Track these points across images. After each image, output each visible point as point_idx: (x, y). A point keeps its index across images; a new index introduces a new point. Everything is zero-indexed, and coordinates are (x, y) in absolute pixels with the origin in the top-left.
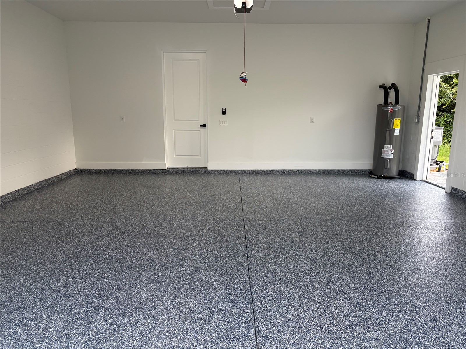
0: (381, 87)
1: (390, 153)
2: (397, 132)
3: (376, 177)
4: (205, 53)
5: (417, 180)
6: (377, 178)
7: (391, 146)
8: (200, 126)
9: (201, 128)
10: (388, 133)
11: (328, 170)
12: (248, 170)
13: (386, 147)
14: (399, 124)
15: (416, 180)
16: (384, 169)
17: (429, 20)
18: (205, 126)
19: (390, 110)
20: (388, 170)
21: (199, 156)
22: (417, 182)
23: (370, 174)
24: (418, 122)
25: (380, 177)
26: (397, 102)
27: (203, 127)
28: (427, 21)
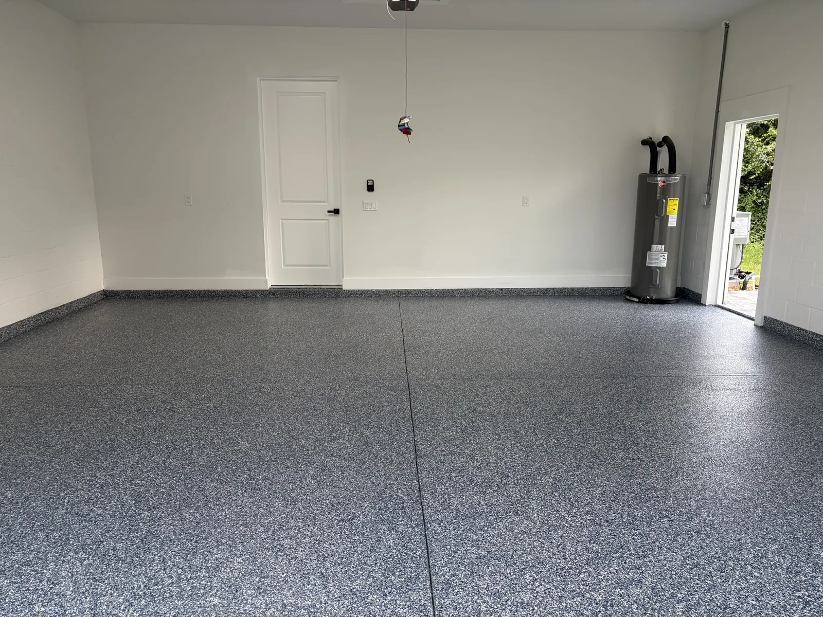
0: (644, 143)
1: (662, 259)
2: (672, 222)
3: (637, 300)
4: (336, 81)
5: (707, 304)
6: (639, 302)
7: (663, 246)
8: (329, 212)
9: (330, 215)
10: (657, 223)
11: (553, 289)
12: (415, 290)
13: (655, 247)
14: (676, 208)
15: (705, 305)
16: (651, 286)
17: (727, 26)
18: (336, 212)
19: (660, 184)
20: (658, 288)
21: (326, 265)
22: (707, 309)
23: (627, 295)
24: (708, 204)
25: (643, 301)
26: (672, 169)
27: (333, 213)
28: (724, 26)
